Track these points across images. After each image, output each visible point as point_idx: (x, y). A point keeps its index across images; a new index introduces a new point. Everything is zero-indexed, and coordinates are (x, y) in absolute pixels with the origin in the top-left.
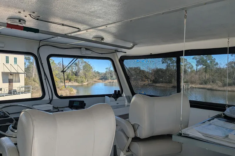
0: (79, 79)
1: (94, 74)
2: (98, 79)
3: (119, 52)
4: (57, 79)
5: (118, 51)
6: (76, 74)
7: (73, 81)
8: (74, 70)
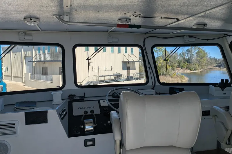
0: (192, 66)
1: (209, 60)
2: (215, 66)
3: (230, 36)
4: (169, 66)
5: (228, 36)
6: (188, 61)
7: (185, 69)
8: (186, 57)
